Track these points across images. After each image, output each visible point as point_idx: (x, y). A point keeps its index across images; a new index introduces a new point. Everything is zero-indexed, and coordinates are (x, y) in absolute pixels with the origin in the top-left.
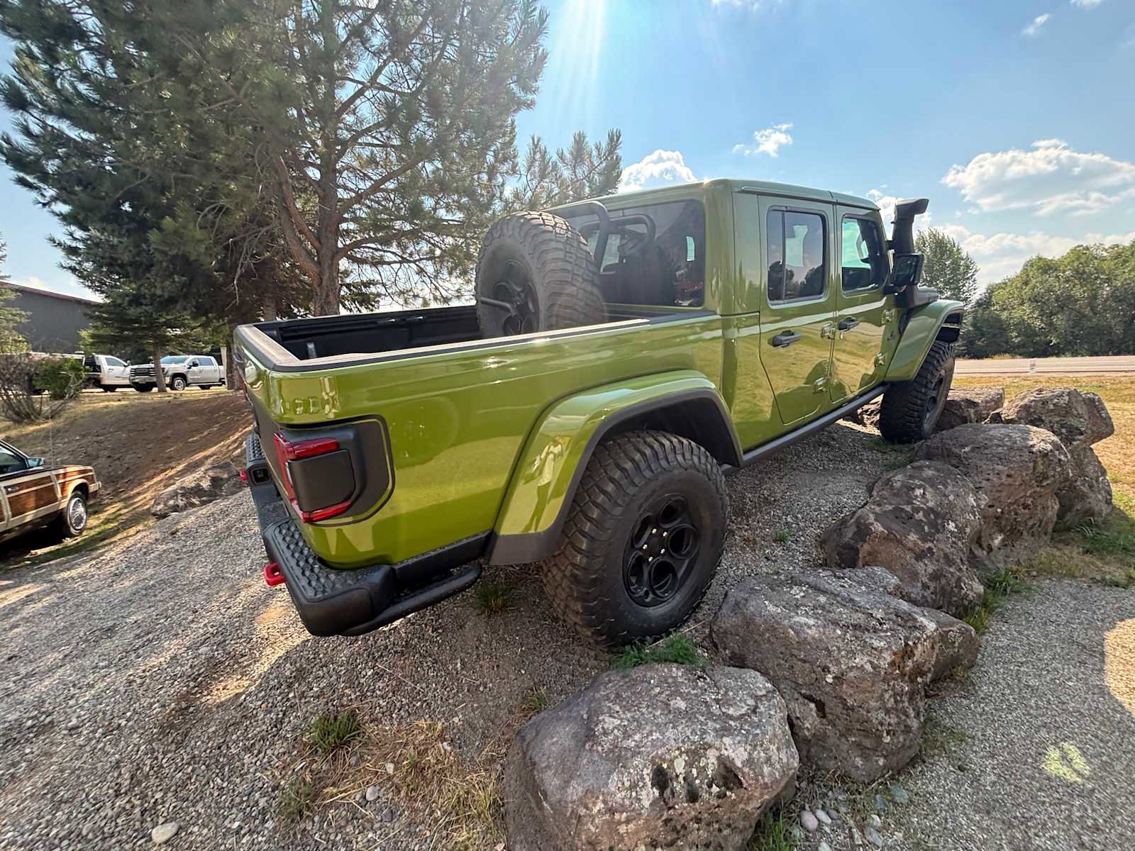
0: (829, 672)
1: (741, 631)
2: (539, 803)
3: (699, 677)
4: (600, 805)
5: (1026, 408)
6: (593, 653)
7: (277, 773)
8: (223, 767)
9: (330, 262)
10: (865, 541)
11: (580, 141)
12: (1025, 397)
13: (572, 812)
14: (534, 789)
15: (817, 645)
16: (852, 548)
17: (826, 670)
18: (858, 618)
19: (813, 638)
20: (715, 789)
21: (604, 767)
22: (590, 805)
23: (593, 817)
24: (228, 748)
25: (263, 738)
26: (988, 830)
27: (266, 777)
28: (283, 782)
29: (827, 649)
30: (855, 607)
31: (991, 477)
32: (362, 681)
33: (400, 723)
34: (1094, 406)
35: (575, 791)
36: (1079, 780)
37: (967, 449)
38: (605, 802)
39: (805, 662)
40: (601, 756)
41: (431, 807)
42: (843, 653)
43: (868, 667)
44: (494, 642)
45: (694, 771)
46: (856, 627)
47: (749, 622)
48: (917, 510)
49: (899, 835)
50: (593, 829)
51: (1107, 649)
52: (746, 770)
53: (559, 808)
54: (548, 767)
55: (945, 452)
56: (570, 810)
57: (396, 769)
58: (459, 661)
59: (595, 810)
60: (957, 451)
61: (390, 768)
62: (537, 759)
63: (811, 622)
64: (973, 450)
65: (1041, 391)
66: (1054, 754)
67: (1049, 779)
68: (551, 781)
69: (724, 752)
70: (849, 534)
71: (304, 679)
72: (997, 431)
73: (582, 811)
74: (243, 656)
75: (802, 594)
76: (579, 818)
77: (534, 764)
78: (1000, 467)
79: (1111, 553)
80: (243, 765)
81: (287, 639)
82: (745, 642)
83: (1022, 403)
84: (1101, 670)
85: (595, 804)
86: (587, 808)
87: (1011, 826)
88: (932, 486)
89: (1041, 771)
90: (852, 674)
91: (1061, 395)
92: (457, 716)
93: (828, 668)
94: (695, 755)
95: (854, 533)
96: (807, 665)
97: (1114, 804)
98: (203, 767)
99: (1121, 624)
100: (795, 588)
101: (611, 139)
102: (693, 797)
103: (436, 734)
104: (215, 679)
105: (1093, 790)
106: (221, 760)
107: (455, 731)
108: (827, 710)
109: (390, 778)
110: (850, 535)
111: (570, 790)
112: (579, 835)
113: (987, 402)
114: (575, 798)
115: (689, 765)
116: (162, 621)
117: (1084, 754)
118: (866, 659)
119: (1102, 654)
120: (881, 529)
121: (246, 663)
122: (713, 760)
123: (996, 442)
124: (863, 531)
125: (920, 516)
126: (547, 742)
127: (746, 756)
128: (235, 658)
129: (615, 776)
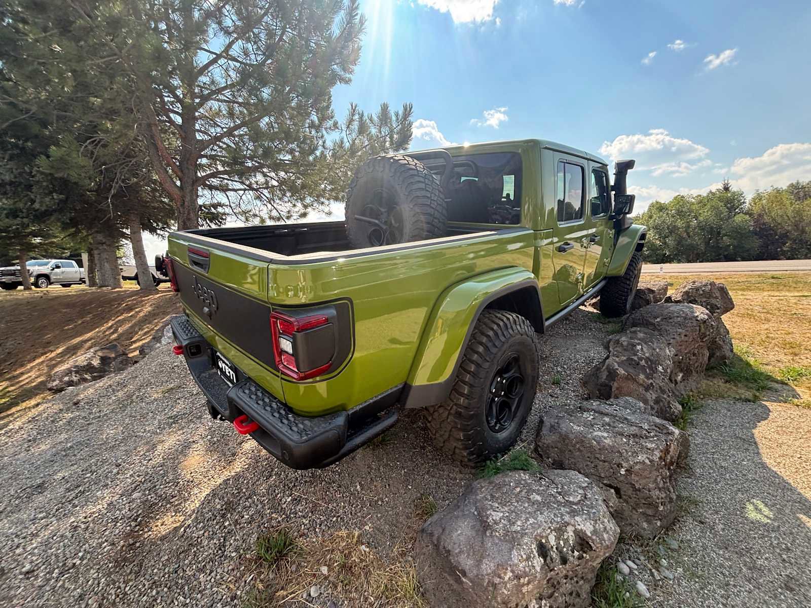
0: (622, 467)
1: (559, 445)
2: (458, 581)
3: (541, 478)
4: (509, 574)
5: (687, 293)
6: (457, 469)
7: (232, 586)
8: (183, 587)
9: (190, 188)
10: (615, 380)
11: (385, 108)
12: (685, 287)
13: (489, 581)
14: (454, 571)
15: (612, 449)
16: (606, 385)
17: (620, 466)
18: (633, 430)
19: (609, 445)
20: (576, 553)
21: (505, 547)
22: (502, 575)
23: (505, 583)
24: (184, 571)
25: (211, 560)
26: (730, 559)
27: (223, 590)
28: (239, 593)
29: (619, 452)
30: (631, 424)
31: (675, 337)
32: (284, 506)
33: (323, 535)
34: (723, 291)
35: (488, 567)
36: (769, 521)
37: (658, 320)
38: (512, 571)
39: (604, 462)
40: (500, 540)
41: (364, 595)
42: (630, 453)
43: (647, 461)
44: (381, 468)
45: (562, 542)
46: (635, 436)
47: (564, 438)
48: (641, 359)
49: (680, 570)
50: (506, 592)
51: (757, 440)
52: (594, 537)
53: (477, 582)
54: (461, 552)
55: (645, 322)
56: (487, 581)
57: (329, 571)
58: (357, 484)
59: (506, 578)
60: (652, 321)
61: (324, 570)
62: (450, 548)
63: (606, 435)
64: (662, 320)
65: (694, 282)
66: (750, 507)
67: (752, 523)
68: (466, 562)
69: (577, 527)
70: (604, 376)
71: (234, 510)
72: (674, 308)
73: (497, 580)
74: (173, 497)
75: (592, 417)
76: (495, 586)
77: (448, 552)
78: (680, 330)
79: (740, 381)
80: (200, 583)
81: (209, 479)
82: (562, 451)
83: (685, 290)
84: (758, 453)
85: (505, 574)
86: (500, 577)
87: (742, 555)
88: (646, 343)
89: (746, 519)
90: (637, 467)
91: (705, 285)
92: (367, 524)
93: (621, 464)
94: (560, 531)
95: (607, 376)
96: (606, 464)
97: (791, 533)
98: (166, 589)
99: (759, 424)
100: (585, 413)
101: (405, 109)
102: (564, 561)
103: (355, 540)
104: (152, 518)
105: (779, 527)
106: (180, 581)
107: (368, 536)
108: (622, 493)
109: (326, 578)
110: (605, 377)
111: (484, 566)
112: (495, 598)
113: (660, 290)
114: (489, 571)
115: (558, 538)
116: (88, 475)
117: (766, 505)
118: (645, 456)
119: (755, 443)
120: (623, 372)
121: (176, 503)
122: (571, 533)
123: (676, 314)
124: (612, 374)
125: (643, 363)
126: (455, 535)
127: (592, 529)
128: (167, 499)
129: (515, 552)
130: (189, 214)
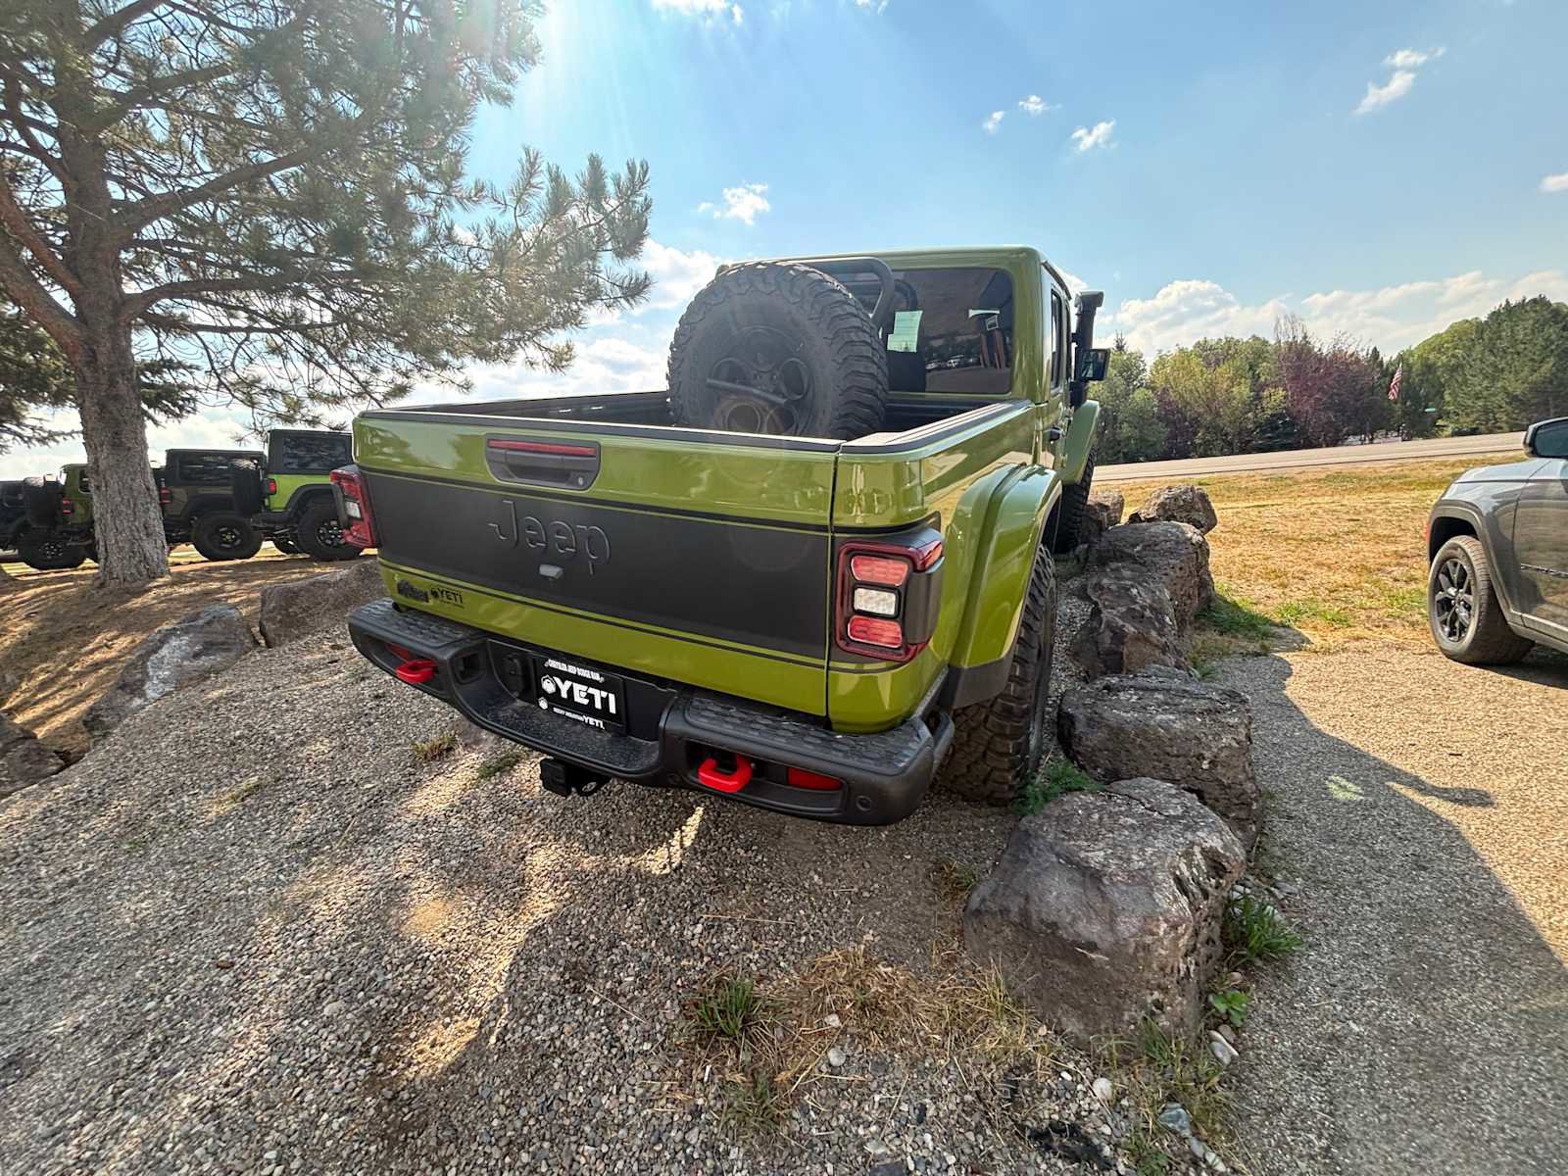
0: (1204, 758)
1: (1110, 745)
2: (1082, 961)
3: (1110, 797)
4: (1164, 926)
5: (1162, 505)
6: (968, 813)
7: (679, 1096)
8: (578, 1130)
10: (1123, 644)
11: (595, 164)
12: (1158, 497)
13: (1137, 945)
14: (1075, 952)
15: (1187, 737)
16: (1116, 653)
17: (1200, 757)
18: (1203, 704)
19: (1181, 731)
20: (1213, 881)
21: (1139, 892)
22: (1155, 930)
23: (1160, 940)
24: (565, 1102)
25: (606, 1069)
26: (1344, 853)
27: (664, 1107)
28: (700, 1102)
29: (1196, 738)
30: (1197, 697)
31: (1168, 571)
32: (694, 943)
33: (798, 970)
35: (1127, 926)
36: (1361, 798)
37: (1138, 548)
38: (1166, 921)
39: (1178, 756)
40: (1127, 884)
41: (921, 1037)
42: (1210, 737)
43: (1234, 744)
44: (840, 838)
45: (1194, 870)
46: (1209, 711)
47: (1117, 732)
48: (1144, 608)
49: (1299, 880)
50: (1163, 952)
51: (1296, 703)
52: (1228, 854)
53: (1116, 952)
54: (1075, 919)
55: (1118, 554)
56: (1133, 945)
57: (842, 1018)
58: (812, 873)
59: (1161, 933)
60: (1129, 551)
61: (833, 1021)
62: (1052, 918)
63: (1172, 717)
64: (1144, 549)
65: (1170, 488)
66: (1332, 786)
67: (1344, 804)
68: (1091, 929)
69: (1205, 845)
70: (1106, 639)
71: (593, 974)
72: (1155, 529)
73: (1148, 939)
74: (428, 988)
75: (1135, 697)
76: (1146, 948)
77: (1054, 925)
78: (1172, 561)
79: (1237, 631)
80: (608, 1111)
81: (494, 938)
82: (1116, 754)
83: (1159, 502)
84: (1305, 719)
85: (1158, 926)
86: (1153, 934)
87: (1355, 845)
88: (1140, 585)
89: (1336, 800)
90: (1223, 755)
91: (1185, 492)
92: (865, 933)
93: (1202, 755)
94: (1188, 855)
95: (1112, 638)
96: (1180, 759)
97: (1391, 806)
98: (546, 1145)
99: (1286, 683)
100: (1121, 694)
101: (631, 170)
102: (1206, 895)
103: (862, 961)
104: (399, 1040)
105: (1375, 801)
106: (567, 1122)
107: (878, 949)
108: (1207, 796)
109: (844, 1032)
110: (1108, 641)
111: (1121, 927)
112: (1149, 965)
113: (1115, 504)
114: (1133, 930)
115: (1189, 866)
116: (151, 1005)
117: (1348, 780)
118: (1230, 736)
119: (1295, 707)
120: (1133, 629)
121: (442, 998)
122: (1199, 856)
123: (1162, 538)
124: (1119, 636)
125: (1148, 613)
126: (1051, 898)
127: (1221, 843)
128: (417, 996)
129: (1157, 895)
130: (112, 384)
